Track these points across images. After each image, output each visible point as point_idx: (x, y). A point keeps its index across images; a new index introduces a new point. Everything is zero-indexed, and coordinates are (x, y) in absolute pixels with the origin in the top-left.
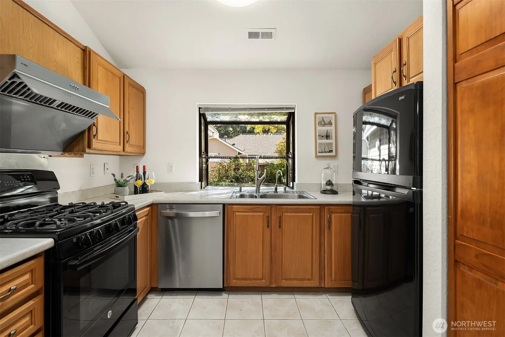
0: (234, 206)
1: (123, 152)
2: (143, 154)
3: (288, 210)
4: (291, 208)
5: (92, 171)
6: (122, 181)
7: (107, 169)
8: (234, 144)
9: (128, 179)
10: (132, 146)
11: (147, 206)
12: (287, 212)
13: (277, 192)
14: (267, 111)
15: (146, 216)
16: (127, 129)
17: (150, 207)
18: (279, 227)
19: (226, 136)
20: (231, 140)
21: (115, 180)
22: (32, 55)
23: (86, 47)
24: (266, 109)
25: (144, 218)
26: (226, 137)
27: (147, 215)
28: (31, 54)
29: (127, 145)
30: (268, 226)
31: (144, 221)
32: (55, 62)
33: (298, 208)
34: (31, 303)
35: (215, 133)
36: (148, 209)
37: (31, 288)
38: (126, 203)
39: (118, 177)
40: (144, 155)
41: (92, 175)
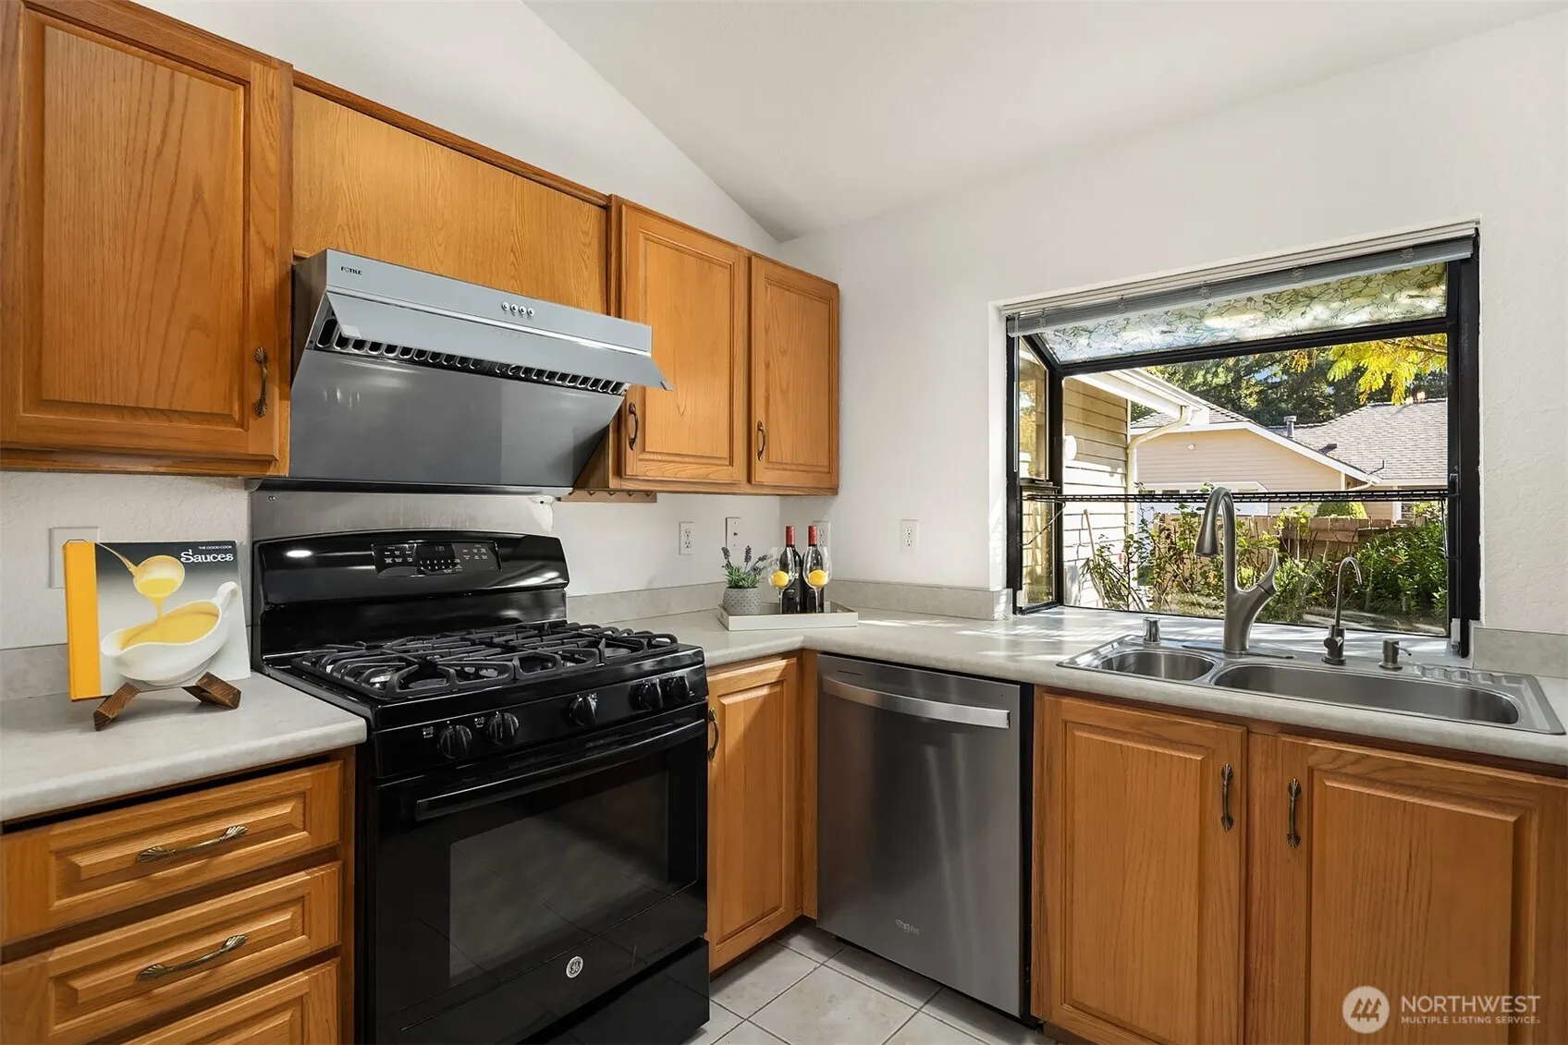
0: (1066, 701)
1: (748, 486)
2: (834, 490)
3: (1344, 766)
4: (1367, 755)
5: (684, 538)
6: (745, 568)
7: (735, 534)
8: (1331, 447)
9: (760, 565)
10: (781, 466)
11: (784, 655)
12: (1336, 774)
13: (1341, 663)
14: (1304, 279)
15: (772, 685)
16: (759, 415)
17: (794, 660)
18: (1289, 837)
19: (1294, 418)
20: (1319, 431)
21: (728, 565)
22: (443, 246)
23: (609, 198)
24: (1296, 274)
25: (765, 691)
26: (1295, 420)
27: (779, 683)
28: (440, 245)
29: (759, 465)
30: (1228, 820)
31: (760, 700)
32: (512, 255)
33: (1412, 766)
34: (301, 877)
35: (1191, 408)
36: (783, 663)
37: (297, 839)
38: (673, 640)
39: (737, 559)
40: (837, 494)
41: (684, 550)
